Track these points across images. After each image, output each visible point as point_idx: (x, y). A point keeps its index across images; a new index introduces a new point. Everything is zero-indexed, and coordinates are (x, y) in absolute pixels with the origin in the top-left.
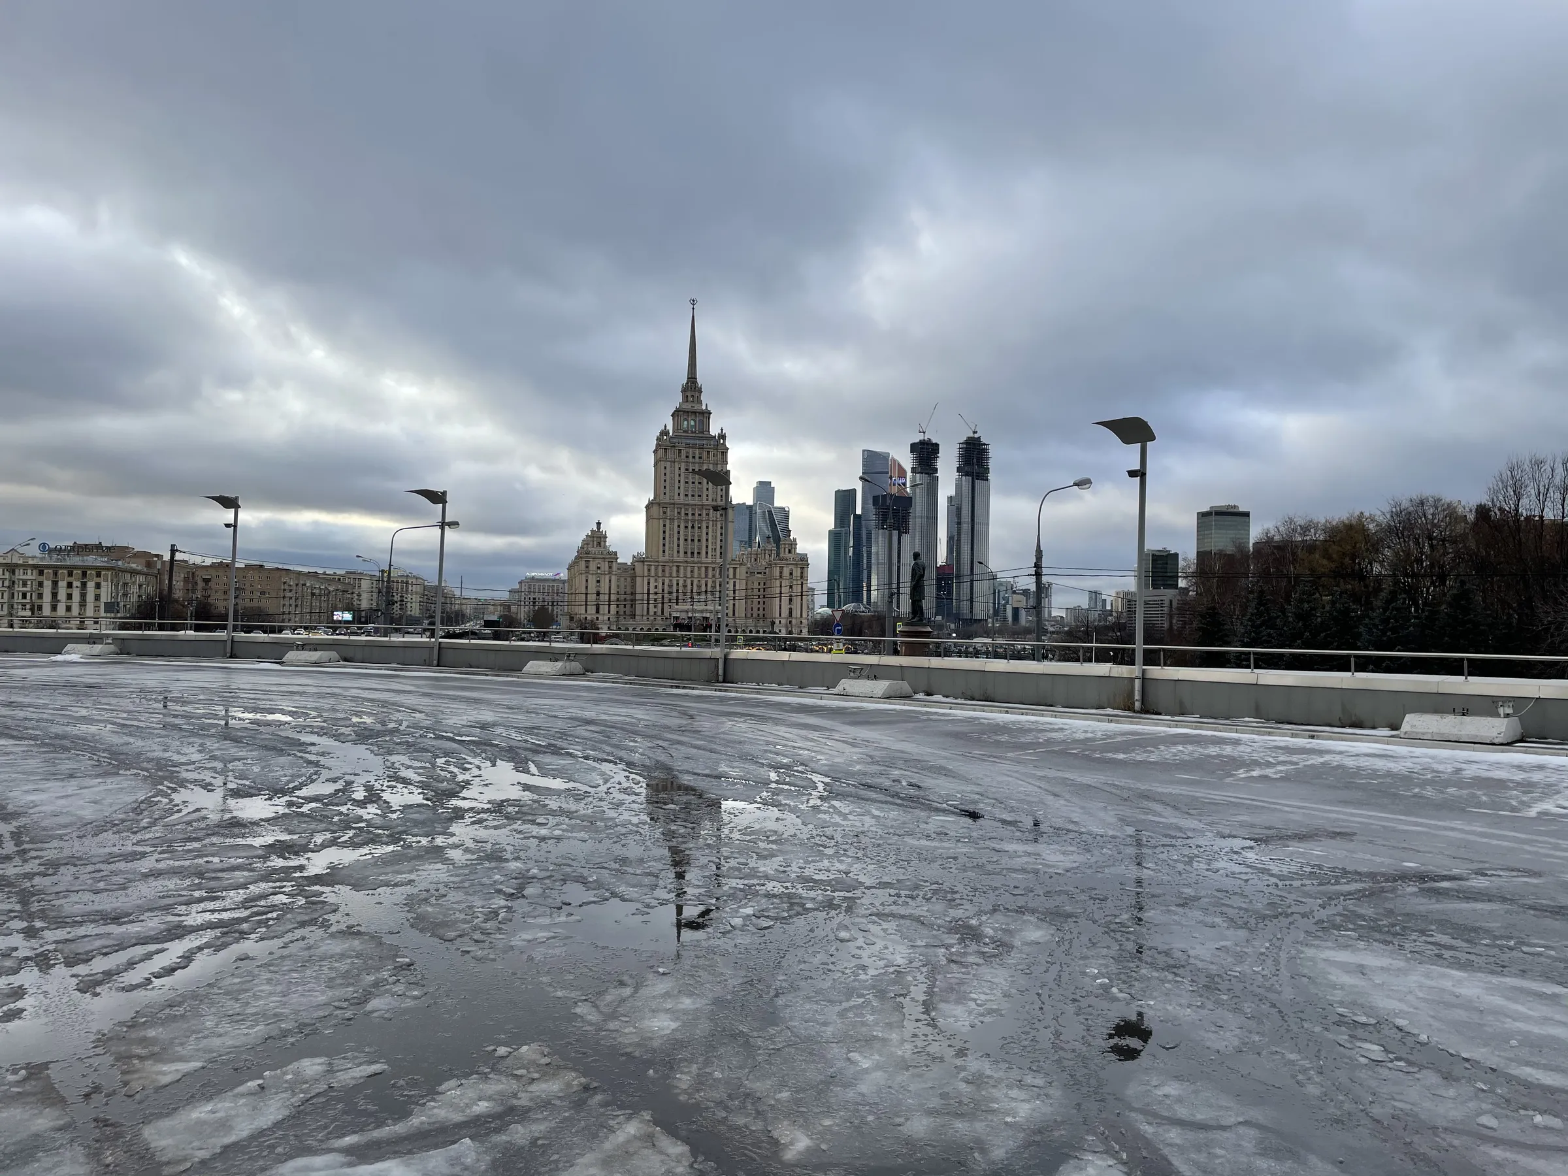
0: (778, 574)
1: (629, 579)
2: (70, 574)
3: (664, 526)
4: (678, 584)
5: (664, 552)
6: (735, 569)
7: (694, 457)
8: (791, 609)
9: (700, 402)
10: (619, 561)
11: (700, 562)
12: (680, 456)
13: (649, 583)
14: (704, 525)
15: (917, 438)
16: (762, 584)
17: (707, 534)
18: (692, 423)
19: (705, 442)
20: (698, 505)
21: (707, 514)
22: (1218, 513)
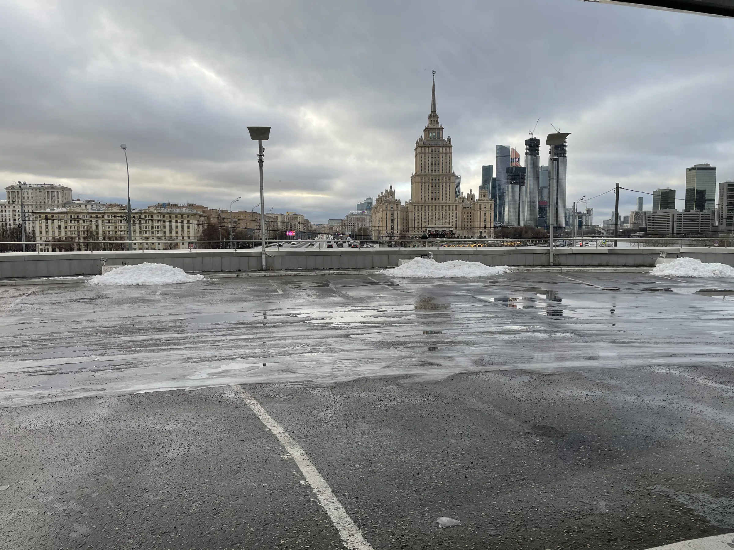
0: (479, 208)
1: (405, 213)
2: (176, 217)
3: (422, 186)
4: (429, 214)
5: (422, 199)
6: (456, 206)
7: (435, 151)
8: (485, 225)
9: (437, 123)
10: (401, 204)
11: (439, 203)
12: (428, 151)
13: (415, 215)
14: (441, 185)
15: (529, 137)
16: (469, 213)
17: (442, 189)
18: (434, 134)
19: (441, 143)
20: (438, 175)
21: (442, 179)
22: (698, 168)
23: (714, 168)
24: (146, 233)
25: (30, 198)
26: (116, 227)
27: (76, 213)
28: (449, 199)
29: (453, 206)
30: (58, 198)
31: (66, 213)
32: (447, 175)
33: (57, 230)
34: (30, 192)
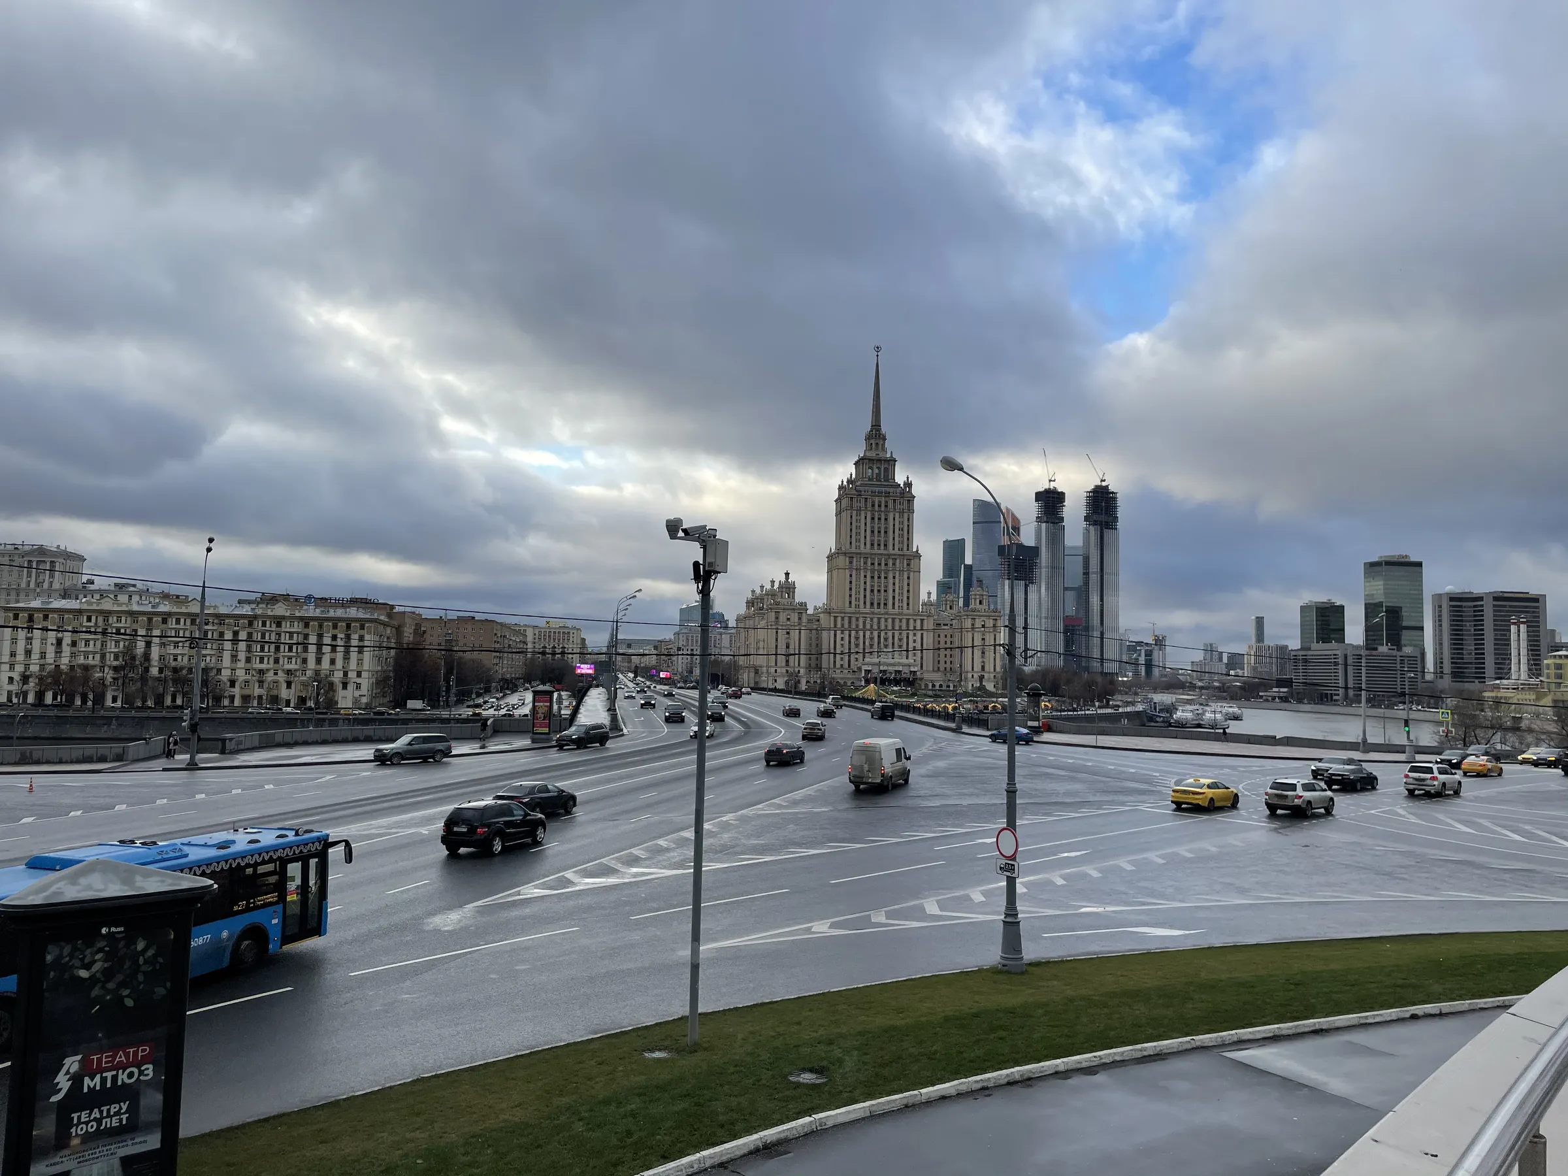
0: (970, 626)
1: (814, 631)
2: (335, 627)
3: (851, 576)
4: (864, 637)
5: (850, 602)
6: (922, 620)
7: (879, 506)
8: (984, 662)
9: (884, 449)
10: (808, 612)
11: (886, 613)
12: (866, 505)
13: (835, 635)
14: (891, 575)
15: (1042, 487)
16: (949, 636)
17: (894, 584)
18: (876, 471)
19: (891, 490)
20: (885, 555)
21: (894, 564)
22: (1388, 563)
23: (1420, 564)
24: (261, 661)
27: (101, 612)
28: (908, 604)
29: (915, 620)
30: (52, 574)
31: (80, 612)
32: (903, 555)
33: (53, 648)
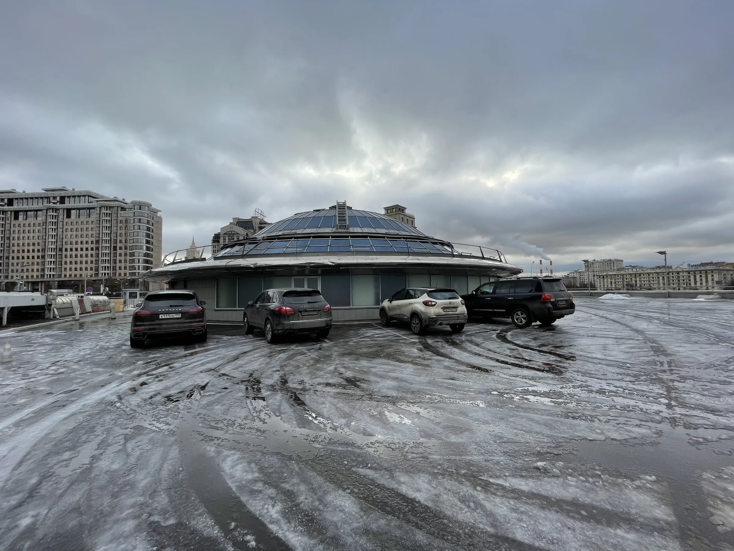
2: (701, 273)
24: (673, 284)
25: (597, 267)
26: (649, 281)
27: (621, 274)
30: (614, 266)
31: (616, 275)
34: (597, 264)
